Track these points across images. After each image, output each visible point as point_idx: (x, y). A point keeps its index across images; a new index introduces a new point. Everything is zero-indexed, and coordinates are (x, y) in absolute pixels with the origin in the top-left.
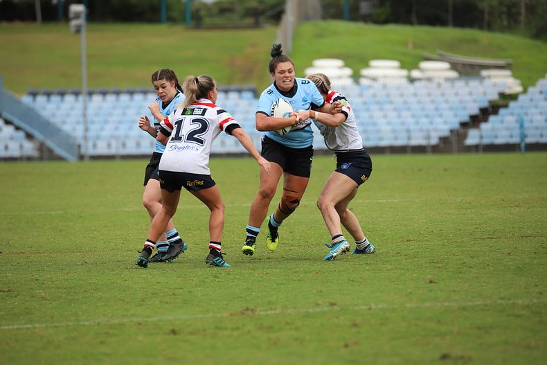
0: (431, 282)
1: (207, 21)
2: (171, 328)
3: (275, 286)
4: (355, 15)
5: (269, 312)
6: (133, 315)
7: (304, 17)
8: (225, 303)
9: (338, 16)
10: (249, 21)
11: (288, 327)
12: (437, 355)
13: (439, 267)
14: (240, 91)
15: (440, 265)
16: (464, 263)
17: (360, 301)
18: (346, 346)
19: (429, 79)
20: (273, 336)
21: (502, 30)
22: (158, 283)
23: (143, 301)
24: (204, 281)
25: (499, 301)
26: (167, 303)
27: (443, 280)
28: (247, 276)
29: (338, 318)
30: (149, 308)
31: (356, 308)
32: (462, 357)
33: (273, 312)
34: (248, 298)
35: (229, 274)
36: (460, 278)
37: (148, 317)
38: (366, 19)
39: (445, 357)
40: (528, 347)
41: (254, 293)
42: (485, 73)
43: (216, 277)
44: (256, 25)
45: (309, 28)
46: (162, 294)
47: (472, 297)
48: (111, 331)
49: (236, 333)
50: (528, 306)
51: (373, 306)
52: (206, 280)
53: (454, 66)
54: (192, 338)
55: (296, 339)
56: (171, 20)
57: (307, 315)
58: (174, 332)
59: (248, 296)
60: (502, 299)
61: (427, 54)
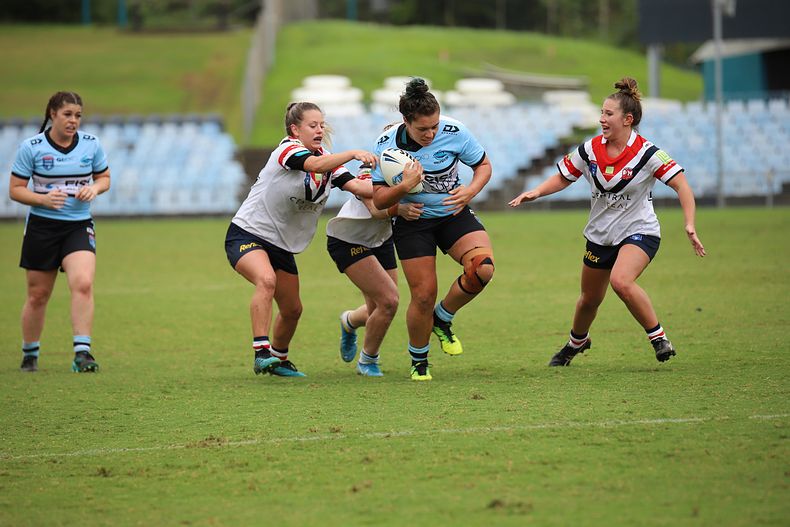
0: (475, 397)
1: (150, 22)
2: (99, 467)
3: (252, 404)
4: (364, 13)
5: (243, 443)
6: (43, 449)
7: (291, 16)
8: (179, 430)
9: (340, 14)
10: (211, 21)
11: (270, 463)
12: (485, 502)
13: (487, 376)
14: (199, 122)
15: (489, 373)
16: (523, 370)
17: (375, 426)
18: (355, 490)
19: (472, 107)
20: (249, 477)
21: (576, 35)
22: (81, 401)
23: (59, 428)
24: (148, 399)
25: (572, 424)
26: (93, 430)
27: (493, 394)
28: (210, 390)
29: (342, 450)
30: (67, 438)
31: (369, 436)
32: (519, 505)
33: (249, 442)
34: (211, 422)
35: (184, 388)
36: (517, 392)
37: (66, 451)
38: (382, 19)
39: (495, 504)
40: (612, 489)
41: (221, 415)
42: (551, 97)
43: (166, 392)
44: (222, 28)
45: (298, 32)
46: (86, 418)
47: (534, 418)
48: (11, 472)
49: (194, 474)
50: (612, 431)
51: (394, 434)
52: (150, 397)
53: (508, 87)
54: (129, 480)
55: (282, 481)
56: (98, 20)
57: (299, 447)
58: (104, 473)
59: (212, 419)
60: (575, 420)
61: (468, 69)
